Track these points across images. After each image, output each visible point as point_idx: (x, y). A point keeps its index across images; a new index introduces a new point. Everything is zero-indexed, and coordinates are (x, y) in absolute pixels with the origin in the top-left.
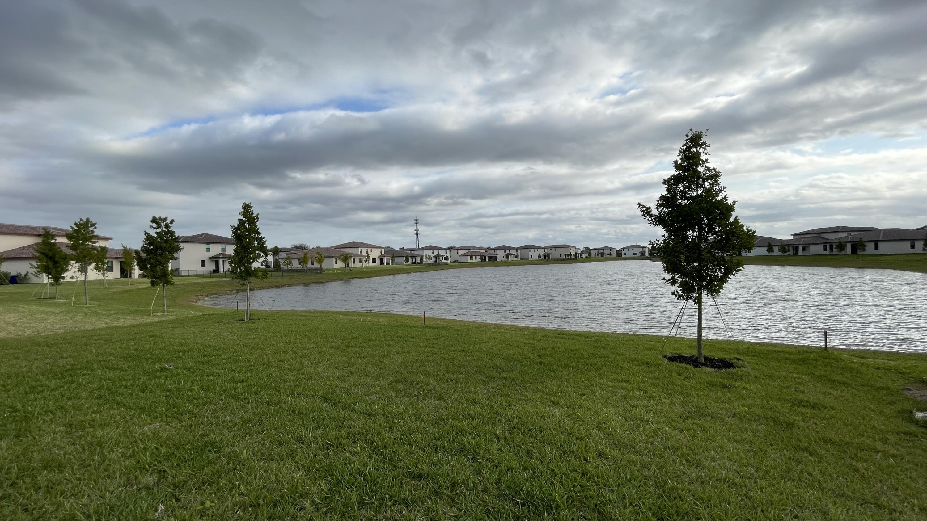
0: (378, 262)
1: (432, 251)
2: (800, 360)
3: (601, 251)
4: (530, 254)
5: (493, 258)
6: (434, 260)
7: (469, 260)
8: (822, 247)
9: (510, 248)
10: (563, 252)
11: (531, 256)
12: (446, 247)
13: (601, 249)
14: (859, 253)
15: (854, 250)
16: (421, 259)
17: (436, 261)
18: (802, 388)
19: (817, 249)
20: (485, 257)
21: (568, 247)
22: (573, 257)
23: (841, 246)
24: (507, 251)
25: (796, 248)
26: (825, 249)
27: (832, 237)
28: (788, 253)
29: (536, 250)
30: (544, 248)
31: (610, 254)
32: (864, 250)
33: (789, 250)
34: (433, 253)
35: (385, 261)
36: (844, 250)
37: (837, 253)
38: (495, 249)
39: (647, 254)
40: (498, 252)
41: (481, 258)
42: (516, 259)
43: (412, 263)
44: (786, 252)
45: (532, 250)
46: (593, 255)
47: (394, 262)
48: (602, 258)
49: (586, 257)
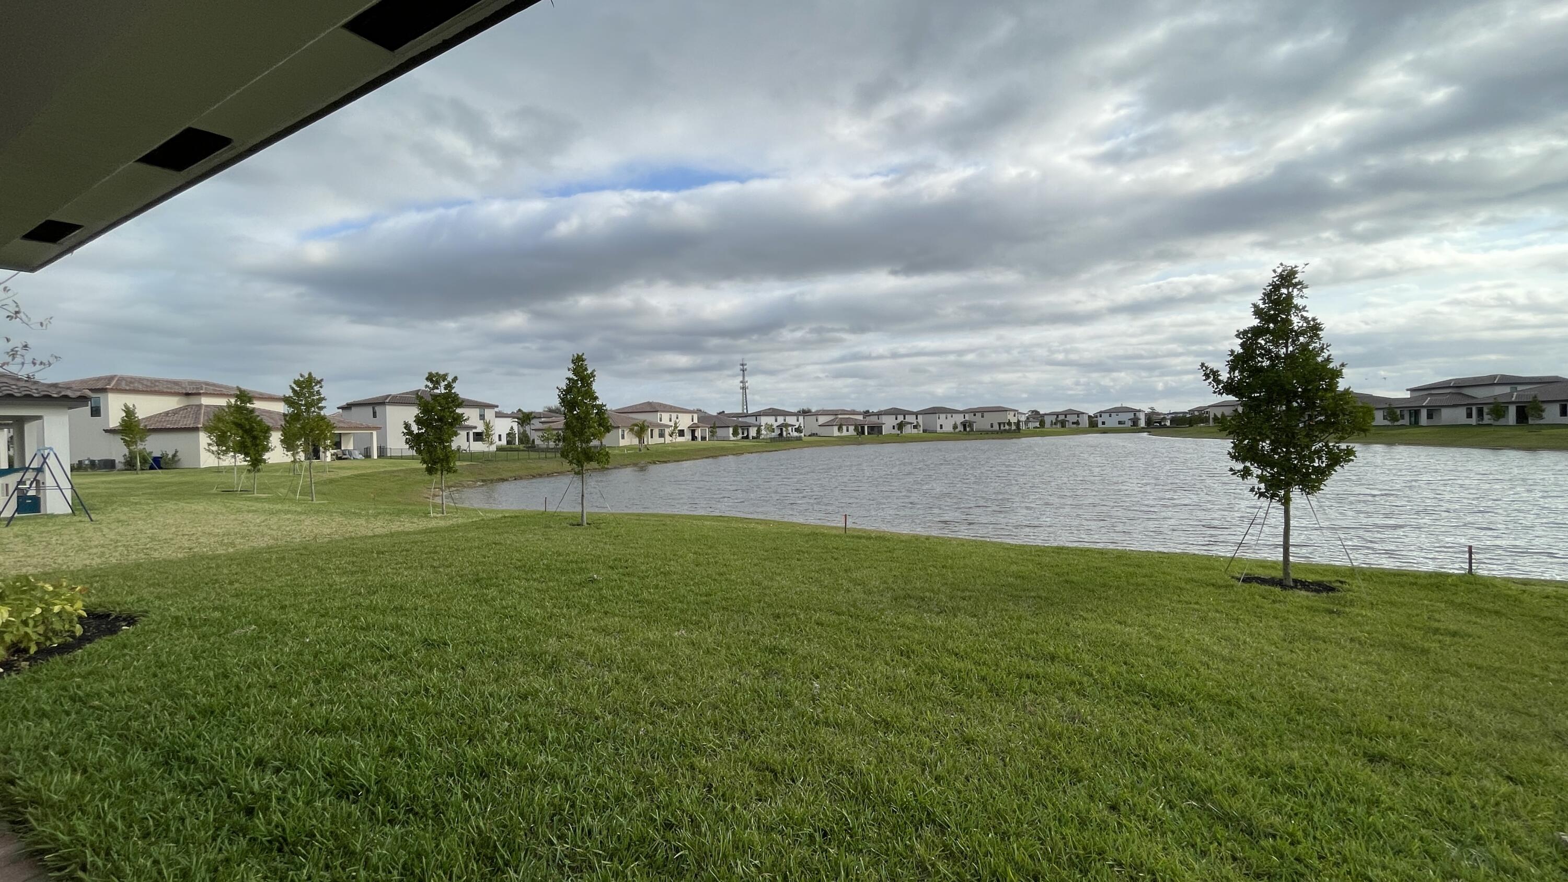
0: (688, 436)
1: (773, 418)
2: (1432, 585)
3: (1061, 417)
4: (939, 422)
5: (876, 430)
6: (777, 432)
7: (836, 433)
8: (1463, 412)
9: (905, 413)
10: (996, 419)
11: (941, 426)
12: (794, 410)
13: (1061, 413)
14: (1530, 422)
15: (1522, 416)
16: (759, 432)
17: (781, 434)
18: (1437, 616)
19: (1454, 416)
20: (863, 428)
21: (1005, 410)
22: (1014, 427)
23: (1498, 410)
24: (901, 418)
25: (1415, 413)
26: (1469, 415)
27: (1481, 394)
28: (1401, 422)
29: (949, 416)
30: (964, 412)
31: (1077, 423)
32: (1541, 417)
33: (1402, 417)
34: (776, 421)
35: (698, 434)
36: (1503, 416)
37: (1489, 422)
38: (879, 414)
39: (1142, 423)
40: (884, 419)
41: (856, 429)
42: (915, 431)
43: (743, 438)
44: (1398, 421)
45: (943, 416)
46: (1048, 424)
47: (713, 436)
48: (1063, 429)
49: (1036, 427)
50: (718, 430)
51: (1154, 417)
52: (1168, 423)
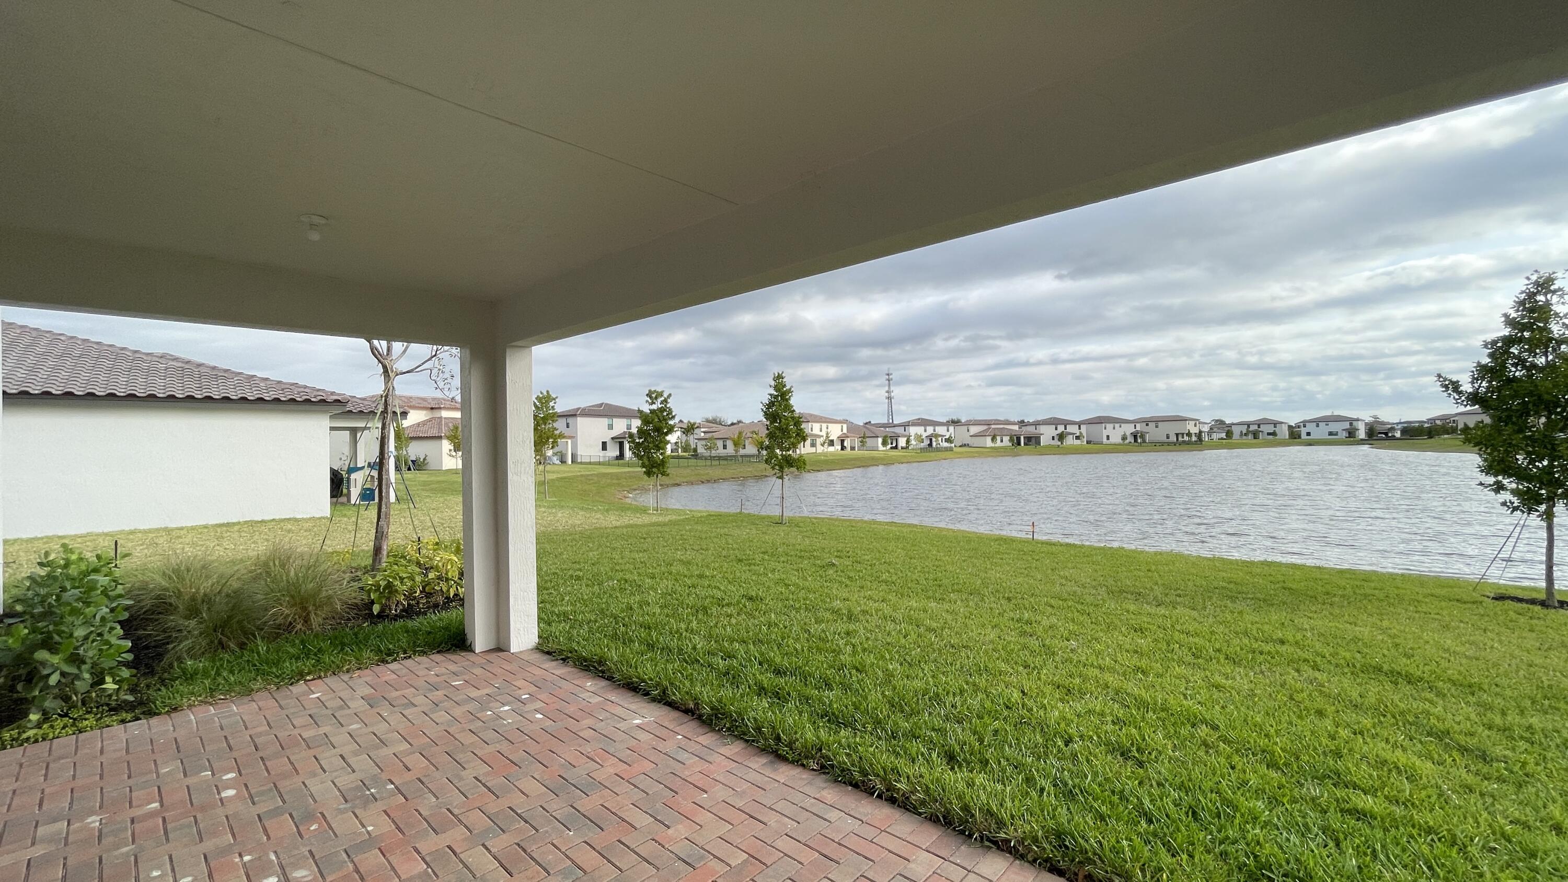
0: (838, 446)
1: (923, 428)
3: (1254, 427)
4: (1105, 433)
5: (1033, 440)
6: (927, 442)
7: (989, 444)
9: (1066, 423)
10: (1172, 429)
11: (1108, 437)
12: (944, 420)
13: (1253, 423)
16: (908, 442)
17: (930, 445)
20: (1019, 439)
21: (1185, 420)
22: (1194, 438)
24: (1061, 428)
29: (1117, 426)
30: (1135, 422)
31: (1274, 434)
34: (925, 431)
35: (848, 443)
38: (1037, 424)
39: (1362, 434)
40: (1043, 429)
41: (1011, 440)
42: (1078, 442)
43: (892, 448)
45: (1110, 426)
46: (1236, 435)
47: (863, 446)
48: (1255, 441)
49: (1222, 439)
50: (867, 440)
51: (1379, 428)
52: (1398, 435)
